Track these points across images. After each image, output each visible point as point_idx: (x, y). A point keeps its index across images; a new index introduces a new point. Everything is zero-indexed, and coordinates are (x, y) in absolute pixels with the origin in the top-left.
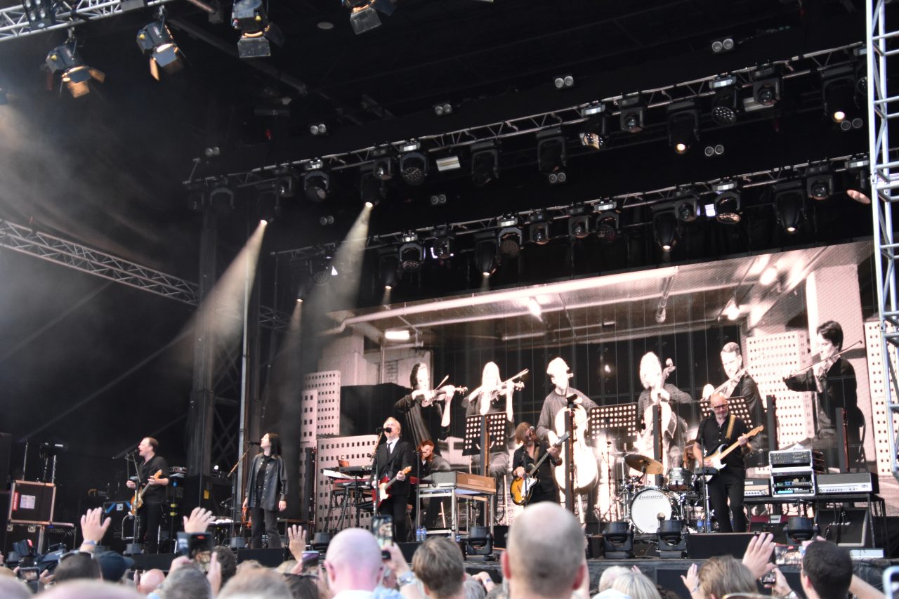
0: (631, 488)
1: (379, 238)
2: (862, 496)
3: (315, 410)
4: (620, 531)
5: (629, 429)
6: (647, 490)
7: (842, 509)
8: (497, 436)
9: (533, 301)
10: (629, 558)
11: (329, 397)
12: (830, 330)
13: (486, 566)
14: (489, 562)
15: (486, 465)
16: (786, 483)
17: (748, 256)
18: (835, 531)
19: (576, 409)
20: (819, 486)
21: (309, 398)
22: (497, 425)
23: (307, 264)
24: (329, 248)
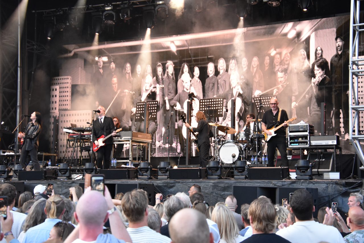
0: (219, 141)
1: (92, 6)
2: (331, 147)
3: (58, 96)
4: (215, 166)
5: (219, 111)
6: (227, 142)
7: (321, 153)
8: (152, 112)
9: (172, 44)
10: (219, 179)
11: (65, 90)
12: (321, 63)
13: (148, 182)
14: (149, 180)
15: (147, 127)
16: (295, 140)
17: (282, 23)
18: (317, 163)
19: (193, 101)
20: (311, 142)
21: (55, 90)
22: (153, 107)
23: (53, 18)
24: (65, 11)
